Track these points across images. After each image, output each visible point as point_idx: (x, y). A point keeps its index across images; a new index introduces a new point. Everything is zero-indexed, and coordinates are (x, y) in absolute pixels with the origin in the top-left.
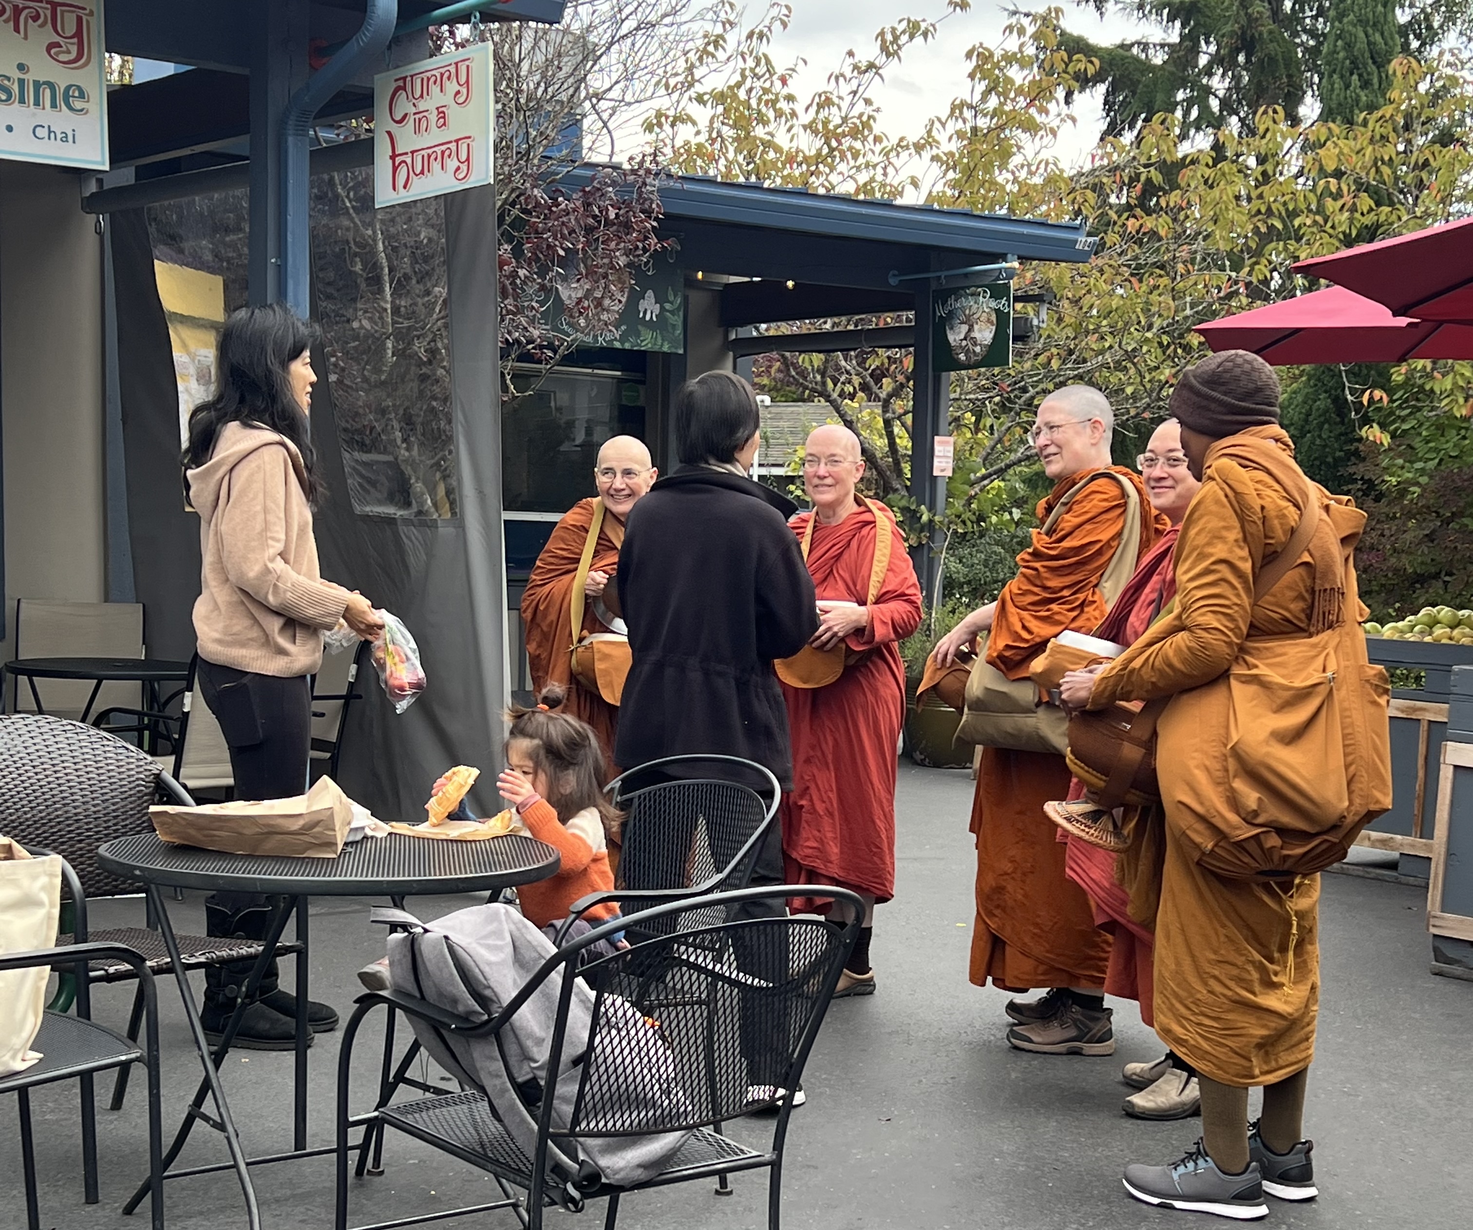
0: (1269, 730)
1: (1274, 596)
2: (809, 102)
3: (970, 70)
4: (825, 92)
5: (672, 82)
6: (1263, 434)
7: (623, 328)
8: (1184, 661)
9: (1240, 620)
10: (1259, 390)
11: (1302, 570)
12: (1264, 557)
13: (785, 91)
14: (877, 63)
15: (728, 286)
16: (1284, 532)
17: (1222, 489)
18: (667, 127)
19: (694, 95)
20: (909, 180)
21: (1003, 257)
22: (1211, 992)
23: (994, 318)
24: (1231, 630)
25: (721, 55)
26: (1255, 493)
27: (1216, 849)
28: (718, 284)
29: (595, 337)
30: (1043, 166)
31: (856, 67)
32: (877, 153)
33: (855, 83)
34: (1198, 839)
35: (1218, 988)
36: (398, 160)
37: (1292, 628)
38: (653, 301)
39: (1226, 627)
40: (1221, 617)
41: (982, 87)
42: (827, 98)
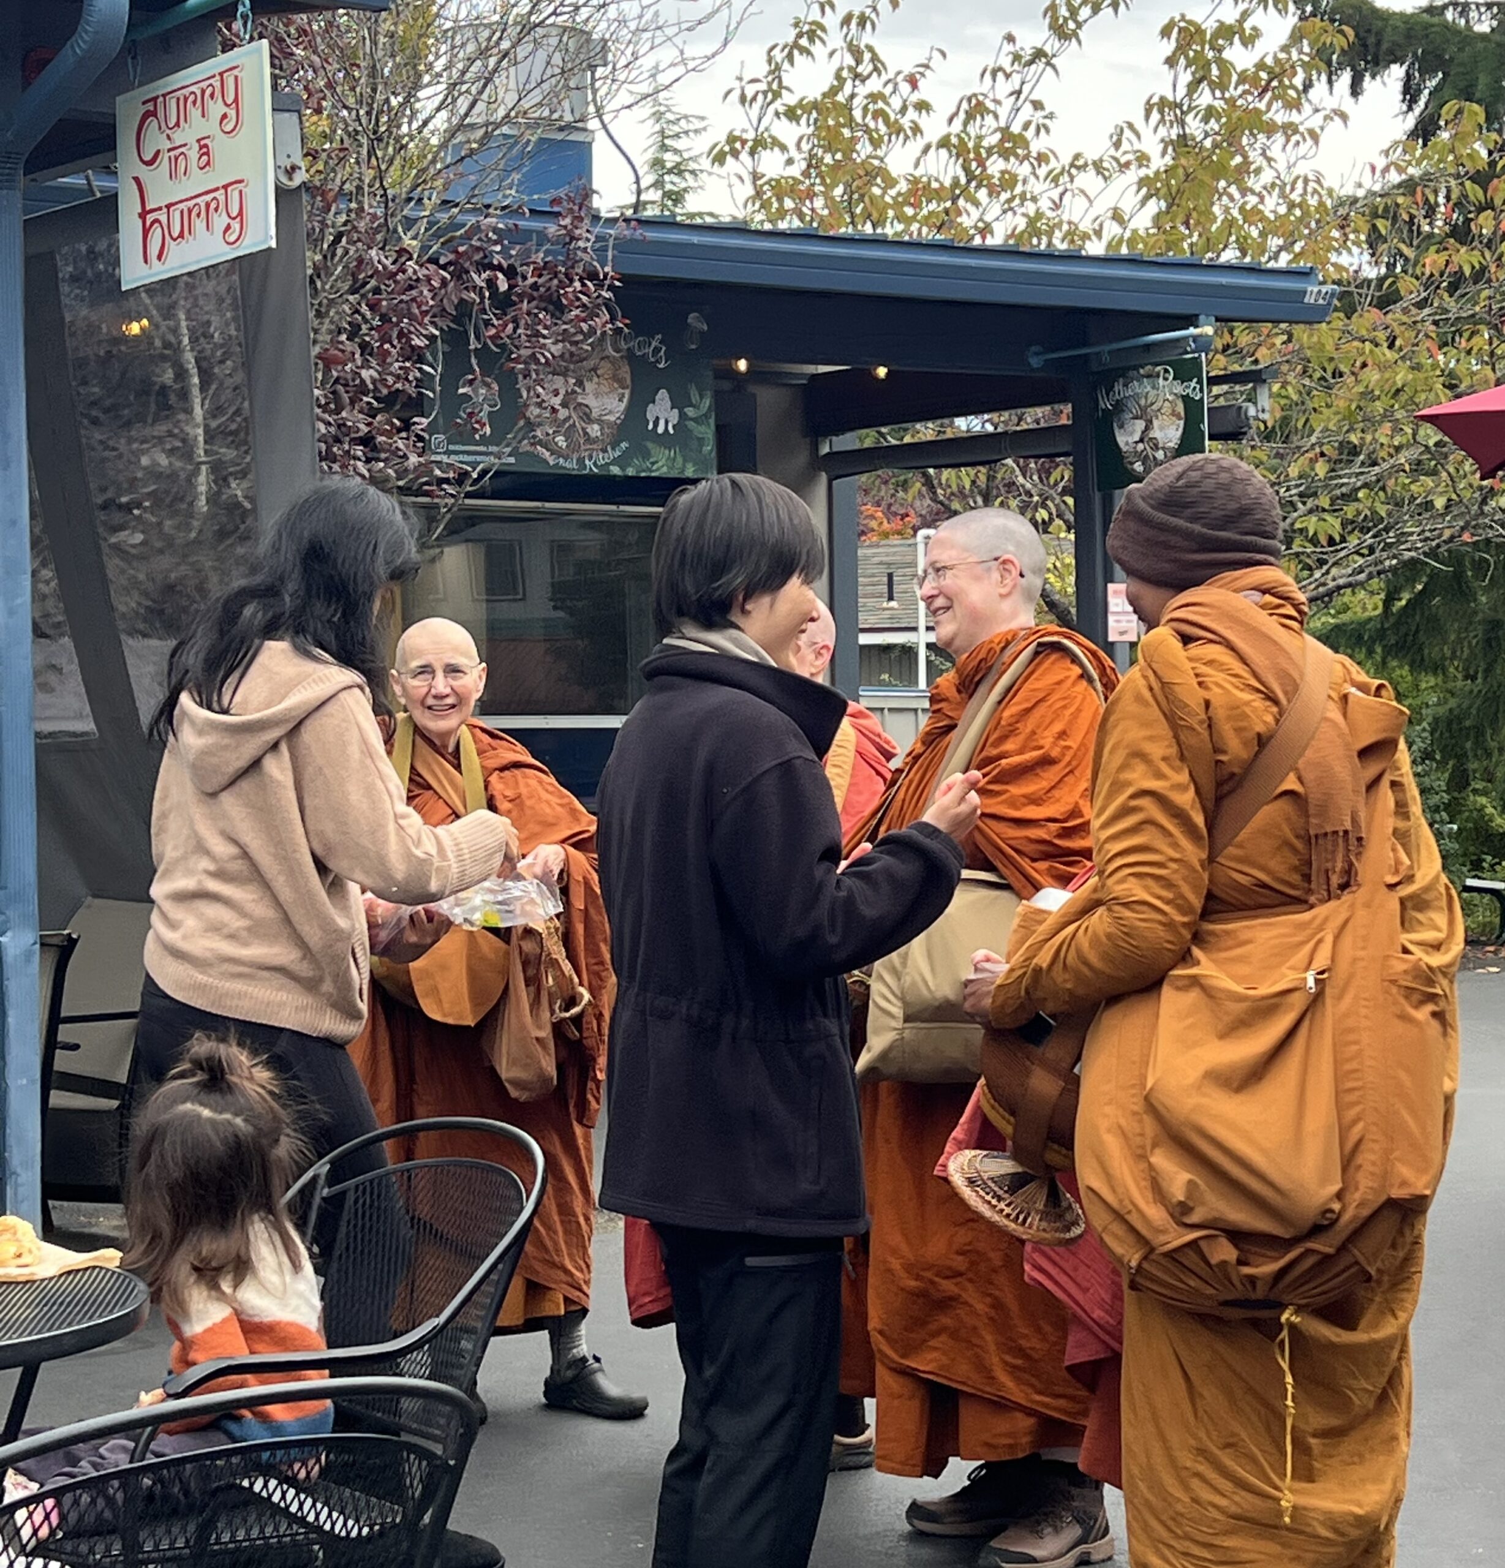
0: (1201, 1069)
1: (1240, 846)
2: (953, 109)
3: (1169, 53)
4: (975, 95)
5: (750, 91)
6: (1239, 584)
7: (624, 445)
8: (1105, 957)
9: (1181, 883)
10: (1244, 512)
11: (1283, 804)
12: (1219, 784)
13: (915, 97)
14: (1048, 49)
15: (814, 377)
16: (1245, 744)
17: (1145, 677)
18: (744, 156)
19: (781, 109)
20: (1110, 214)
21: (1191, 320)
22: (1195, 1500)
23: (1180, 408)
24: (1168, 902)
25: (817, 48)
26: (1194, 682)
27: (1145, 1265)
28: (802, 375)
29: (581, 461)
30: (1300, 184)
31: (1017, 58)
32: (1042, 178)
33: (1016, 79)
34: (1119, 1250)
35: (1206, 1495)
36: (150, 218)
37: (1280, 898)
38: (669, 404)
39: (1159, 898)
40: (1150, 882)
41: (1186, 77)
42: (979, 104)
